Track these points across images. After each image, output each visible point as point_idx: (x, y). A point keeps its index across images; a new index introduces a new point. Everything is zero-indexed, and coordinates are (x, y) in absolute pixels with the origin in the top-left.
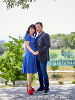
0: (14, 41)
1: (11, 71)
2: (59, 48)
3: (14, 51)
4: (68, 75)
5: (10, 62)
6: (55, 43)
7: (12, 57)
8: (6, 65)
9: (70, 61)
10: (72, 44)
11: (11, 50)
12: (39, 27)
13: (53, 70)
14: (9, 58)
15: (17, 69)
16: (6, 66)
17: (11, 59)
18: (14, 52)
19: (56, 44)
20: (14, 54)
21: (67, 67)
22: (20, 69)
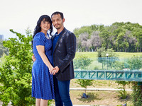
0: (18, 38)
1: (12, 88)
2: (94, 49)
3: (18, 54)
4: (108, 95)
5: (11, 73)
6: (88, 40)
7: (14, 64)
8: (5, 78)
9: (113, 72)
10: (116, 43)
11: (14, 52)
12: (58, 20)
13: (83, 86)
14: (9, 67)
15: (22, 85)
16: (3, 80)
17: (13, 67)
18: (17, 57)
19: (89, 43)
20: (17, 61)
21: (108, 81)
22: (27, 85)
